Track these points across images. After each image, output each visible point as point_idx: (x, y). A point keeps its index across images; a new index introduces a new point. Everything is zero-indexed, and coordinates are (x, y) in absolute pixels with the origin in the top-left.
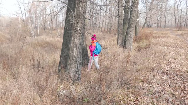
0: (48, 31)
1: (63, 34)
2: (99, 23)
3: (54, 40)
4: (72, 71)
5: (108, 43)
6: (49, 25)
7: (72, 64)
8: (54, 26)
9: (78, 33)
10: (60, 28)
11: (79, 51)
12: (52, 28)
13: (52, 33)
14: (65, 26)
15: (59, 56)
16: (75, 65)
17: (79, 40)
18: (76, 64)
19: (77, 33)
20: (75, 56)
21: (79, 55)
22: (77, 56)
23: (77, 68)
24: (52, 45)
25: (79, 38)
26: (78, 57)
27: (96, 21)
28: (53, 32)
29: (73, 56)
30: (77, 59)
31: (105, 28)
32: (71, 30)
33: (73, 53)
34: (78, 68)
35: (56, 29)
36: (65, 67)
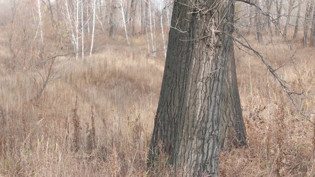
0: (120, 37)
1: (165, 47)
2: (279, 12)
3: (138, 66)
4: (189, 160)
5: (305, 78)
6: (124, 20)
7: (192, 139)
8: (138, 22)
9: (211, 45)
10: (158, 30)
11: (213, 99)
12: (133, 27)
13: (132, 45)
14: (173, 23)
15: (153, 115)
16: (200, 142)
17: (214, 67)
18: (204, 139)
19: (208, 46)
20: (202, 115)
21: (213, 111)
22: (208, 115)
23: (205, 151)
24: (131, 80)
25: (213, 60)
26: (210, 117)
27: (269, 8)
28: (137, 41)
29: (194, 117)
30: (208, 126)
31: (296, 29)
32: (191, 34)
33: (194, 104)
34: (210, 153)
35: (144, 32)
36: (170, 150)
